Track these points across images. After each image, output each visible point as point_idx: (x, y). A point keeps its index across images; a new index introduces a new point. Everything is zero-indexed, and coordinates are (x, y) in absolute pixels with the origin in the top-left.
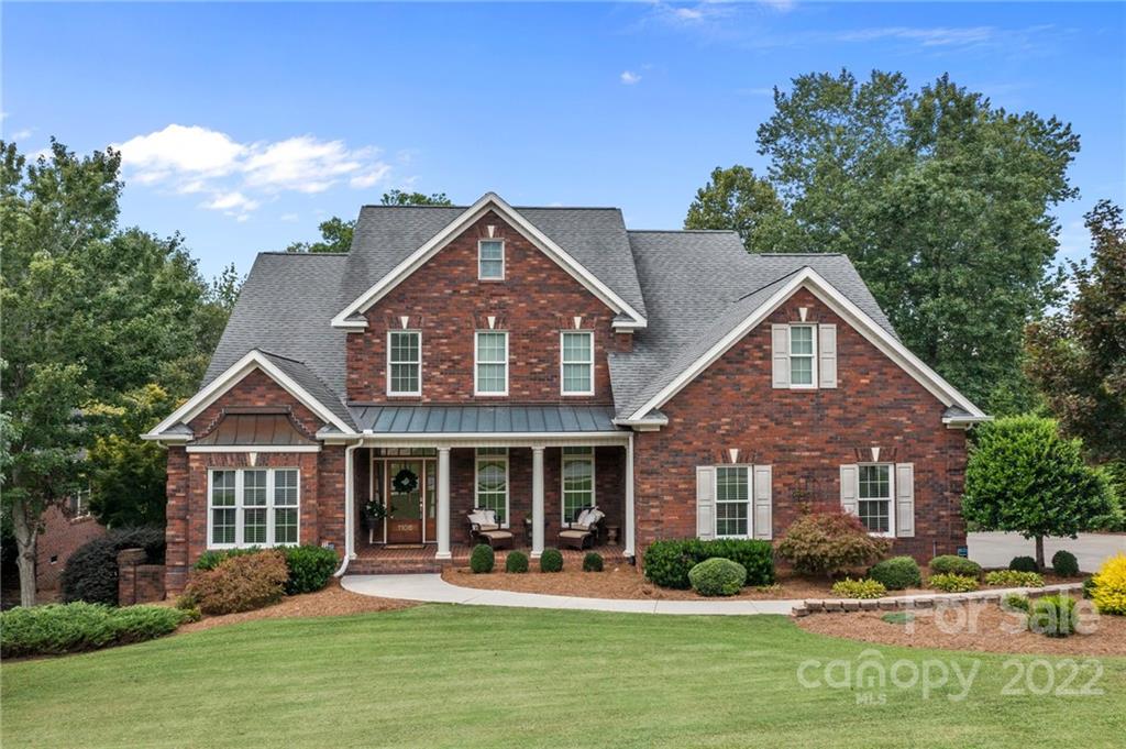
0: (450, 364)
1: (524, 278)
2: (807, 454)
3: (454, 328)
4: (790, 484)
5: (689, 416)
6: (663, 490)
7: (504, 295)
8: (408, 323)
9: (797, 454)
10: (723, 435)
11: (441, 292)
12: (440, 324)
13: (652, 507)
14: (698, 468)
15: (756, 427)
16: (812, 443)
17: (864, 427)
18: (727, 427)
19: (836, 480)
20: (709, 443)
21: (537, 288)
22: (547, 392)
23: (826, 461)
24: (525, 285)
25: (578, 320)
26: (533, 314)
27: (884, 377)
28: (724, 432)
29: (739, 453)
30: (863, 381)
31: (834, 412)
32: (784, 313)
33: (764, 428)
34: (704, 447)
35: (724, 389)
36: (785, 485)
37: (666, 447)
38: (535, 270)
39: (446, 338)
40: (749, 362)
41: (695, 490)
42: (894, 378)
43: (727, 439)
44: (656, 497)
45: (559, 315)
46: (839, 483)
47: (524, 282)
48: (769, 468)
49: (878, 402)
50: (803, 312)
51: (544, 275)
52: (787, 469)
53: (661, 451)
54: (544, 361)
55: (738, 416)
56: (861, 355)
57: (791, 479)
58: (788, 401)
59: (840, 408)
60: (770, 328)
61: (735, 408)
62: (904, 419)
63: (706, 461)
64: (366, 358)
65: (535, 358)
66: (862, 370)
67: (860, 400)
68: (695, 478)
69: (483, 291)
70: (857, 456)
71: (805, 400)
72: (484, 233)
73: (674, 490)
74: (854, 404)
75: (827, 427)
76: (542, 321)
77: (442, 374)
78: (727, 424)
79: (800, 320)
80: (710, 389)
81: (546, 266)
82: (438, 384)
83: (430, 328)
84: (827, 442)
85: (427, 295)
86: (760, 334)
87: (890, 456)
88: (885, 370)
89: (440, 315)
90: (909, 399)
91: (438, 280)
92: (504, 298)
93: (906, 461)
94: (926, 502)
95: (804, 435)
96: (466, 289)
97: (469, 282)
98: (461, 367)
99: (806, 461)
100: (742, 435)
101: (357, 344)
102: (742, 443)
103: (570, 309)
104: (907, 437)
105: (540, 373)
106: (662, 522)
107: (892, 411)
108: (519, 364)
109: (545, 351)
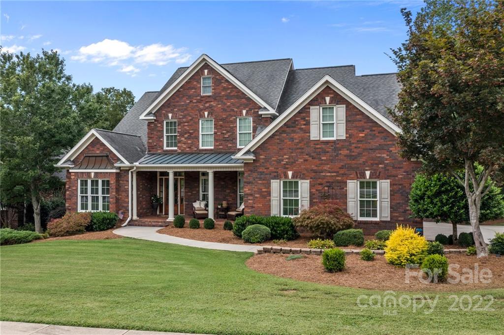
0: (189, 135)
1: (220, 93)
2: (329, 174)
3: (190, 118)
4: (320, 190)
5: (268, 155)
6: (254, 191)
7: (211, 102)
8: (172, 117)
9: (324, 174)
10: (284, 164)
11: (185, 102)
12: (184, 117)
13: (250, 200)
14: (272, 181)
15: (301, 160)
16: (331, 169)
17: (361, 160)
18: (286, 160)
19: (345, 188)
20: (278, 169)
21: (226, 98)
22: (230, 147)
23: (340, 178)
24: (221, 96)
25: (244, 112)
26: (224, 110)
27: (374, 132)
28: (285, 163)
29: (293, 174)
30: (361, 135)
31: (345, 152)
32: (317, 100)
33: (306, 160)
34: (275, 170)
35: (285, 141)
36: (317, 190)
37: (257, 170)
38: (225, 89)
39: (187, 123)
40: (298, 127)
41: (270, 192)
42: (379, 133)
43: (287, 166)
44: (251, 195)
45: (236, 110)
46: (347, 190)
47: (221, 95)
48: (308, 181)
49: (369, 146)
50: (328, 99)
51: (229, 91)
52: (318, 182)
53: (254, 172)
54: (229, 132)
55: (292, 154)
56: (361, 121)
57: (320, 188)
58: (318, 146)
59: (347, 150)
60: (309, 108)
61: (291, 151)
62: (385, 155)
63: (276, 177)
64: (155, 133)
65: (225, 130)
66: (361, 129)
67: (359, 145)
68: (270, 186)
69: (202, 101)
70: (357, 175)
71: (328, 146)
72: (203, 73)
73: (260, 192)
74: (356, 147)
75: (340, 160)
76: (228, 113)
77: (185, 139)
78: (287, 159)
79: (326, 103)
80: (278, 141)
81: (230, 87)
82: (184, 143)
83: (180, 118)
84: (340, 168)
85: (179, 104)
86: (304, 112)
87: (376, 175)
88: (374, 129)
89: (185, 112)
90: (388, 145)
91: (184, 96)
92: (212, 103)
93: (385, 179)
94: (398, 201)
95: (328, 164)
96: (195, 100)
97: (197, 97)
98: (194, 136)
99: (328, 178)
100: (294, 164)
101: (152, 127)
102: (294, 168)
103: (241, 107)
104: (386, 165)
105: (227, 137)
106: (254, 207)
107: (377, 151)
108: (218, 133)
109: (230, 127)
